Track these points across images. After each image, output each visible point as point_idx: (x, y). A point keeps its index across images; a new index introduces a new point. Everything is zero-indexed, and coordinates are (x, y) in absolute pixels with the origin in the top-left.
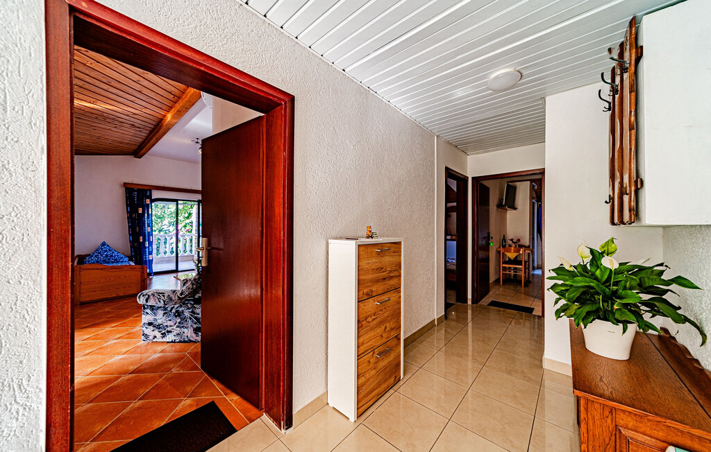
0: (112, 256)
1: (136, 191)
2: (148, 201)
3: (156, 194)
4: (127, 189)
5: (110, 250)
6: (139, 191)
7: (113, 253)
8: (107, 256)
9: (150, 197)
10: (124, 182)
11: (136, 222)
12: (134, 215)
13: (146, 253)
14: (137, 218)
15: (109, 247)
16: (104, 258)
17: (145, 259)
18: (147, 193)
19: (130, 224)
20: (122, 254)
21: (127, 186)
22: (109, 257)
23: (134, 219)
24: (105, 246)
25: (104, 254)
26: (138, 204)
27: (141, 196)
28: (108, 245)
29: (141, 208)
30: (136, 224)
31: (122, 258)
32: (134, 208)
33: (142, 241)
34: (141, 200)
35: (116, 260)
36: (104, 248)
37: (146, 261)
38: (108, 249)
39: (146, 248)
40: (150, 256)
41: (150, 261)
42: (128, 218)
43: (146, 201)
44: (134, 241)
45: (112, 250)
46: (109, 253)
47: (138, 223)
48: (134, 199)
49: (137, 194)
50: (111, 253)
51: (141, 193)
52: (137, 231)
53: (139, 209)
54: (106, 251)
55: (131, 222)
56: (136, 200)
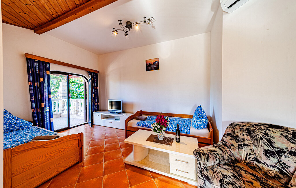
0: (16, 124)
1: (36, 62)
2: (48, 72)
3: (54, 67)
4: (28, 59)
5: (13, 118)
6: (39, 62)
7: (17, 120)
8: (10, 124)
9: (49, 69)
10: (25, 53)
11: (38, 90)
12: (36, 84)
13: (46, 117)
14: (38, 87)
15: (12, 115)
16: (8, 126)
17: (46, 122)
18: (46, 65)
19: (33, 92)
20: (25, 120)
21: (28, 57)
22: (13, 124)
23: (37, 88)
24: (7, 114)
25: (7, 123)
26: (39, 74)
27: (42, 67)
28: (10, 113)
29: (43, 78)
30: (38, 92)
31: (27, 124)
32: (35, 78)
33: (44, 107)
34: (42, 71)
35: (21, 126)
36: (6, 116)
37: (47, 123)
38: (10, 117)
39: (46, 112)
40: (51, 119)
41: (51, 124)
42: (30, 86)
43: (46, 72)
44: (37, 107)
45: (15, 117)
46: (13, 121)
47: (40, 91)
48: (36, 69)
49: (38, 65)
50: (15, 120)
51: (42, 65)
52: (39, 98)
53: (41, 78)
54: (9, 119)
55: (33, 90)
56: (37, 70)
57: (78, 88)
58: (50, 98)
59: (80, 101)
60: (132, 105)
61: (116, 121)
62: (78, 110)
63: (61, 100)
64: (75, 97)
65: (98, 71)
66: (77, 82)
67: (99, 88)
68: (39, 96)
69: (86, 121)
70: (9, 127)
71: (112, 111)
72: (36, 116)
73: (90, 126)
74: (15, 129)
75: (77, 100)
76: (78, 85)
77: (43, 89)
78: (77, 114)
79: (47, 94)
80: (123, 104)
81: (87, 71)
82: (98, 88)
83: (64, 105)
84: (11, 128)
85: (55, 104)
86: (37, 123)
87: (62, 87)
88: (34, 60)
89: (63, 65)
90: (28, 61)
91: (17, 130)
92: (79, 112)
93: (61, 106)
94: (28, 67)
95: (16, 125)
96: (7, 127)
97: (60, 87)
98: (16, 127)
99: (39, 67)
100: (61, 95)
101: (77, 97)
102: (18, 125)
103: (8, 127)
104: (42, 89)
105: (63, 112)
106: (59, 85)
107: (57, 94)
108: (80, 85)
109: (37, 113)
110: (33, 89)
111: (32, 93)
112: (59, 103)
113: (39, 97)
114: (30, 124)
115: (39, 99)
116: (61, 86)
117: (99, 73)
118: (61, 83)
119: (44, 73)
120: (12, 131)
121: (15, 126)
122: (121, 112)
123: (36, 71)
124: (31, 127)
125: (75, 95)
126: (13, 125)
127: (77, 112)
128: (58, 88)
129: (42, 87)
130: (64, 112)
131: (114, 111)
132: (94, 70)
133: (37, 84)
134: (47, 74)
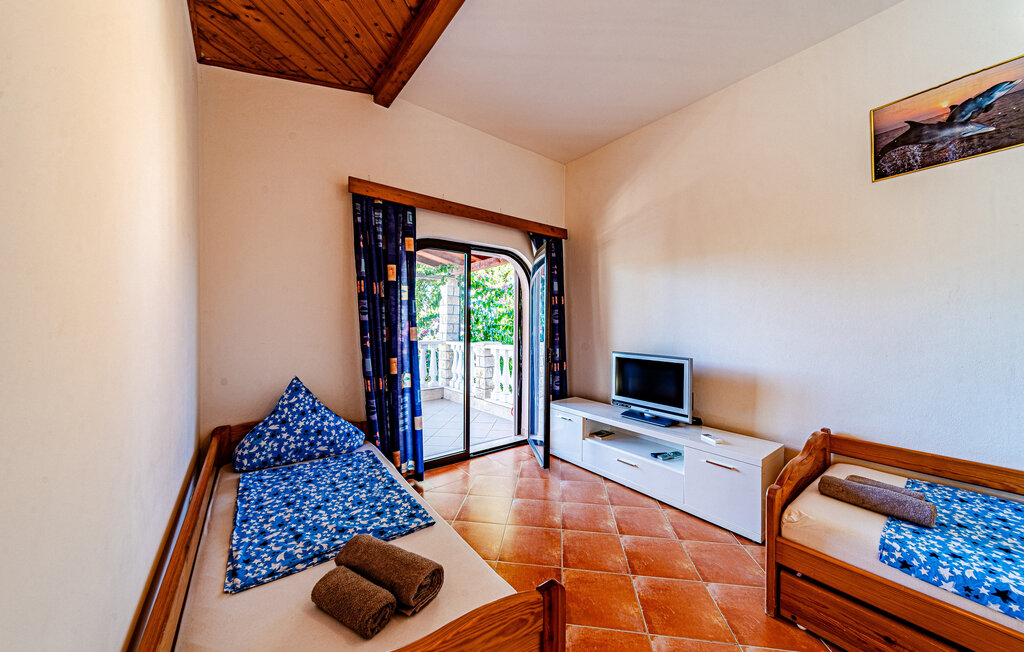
0: (321, 431)
1: (377, 207)
2: (410, 244)
3: (428, 225)
4: (357, 198)
5: (314, 411)
6: (385, 206)
7: (323, 418)
8: (306, 432)
9: (411, 231)
10: (350, 177)
11: (381, 310)
12: (375, 288)
13: (404, 410)
14: (381, 298)
15: (312, 397)
16: (299, 441)
17: (401, 430)
18: (405, 217)
19: (366, 318)
20: (346, 420)
21: (357, 191)
22: (313, 435)
23: (377, 301)
24: (301, 396)
25: (298, 427)
26: (386, 251)
27: (392, 225)
28: (308, 392)
29: (394, 266)
30: (381, 316)
31: (349, 435)
32: (375, 264)
33: (396, 372)
34: (394, 239)
35: (332, 444)
36: (296, 402)
37: (405, 432)
38: (308, 407)
39: (403, 391)
40: (417, 419)
41: (417, 435)
42: (361, 296)
43: (403, 241)
44: (377, 373)
45: (320, 407)
46: (313, 421)
47: (388, 314)
48: (377, 233)
49: (383, 220)
50: (318, 419)
51: (393, 217)
52: (383, 340)
53: (389, 266)
54: (303, 413)
55: (369, 309)
56: (380, 237)
57: (489, 303)
58: (414, 340)
59: (498, 350)
60: (748, 389)
61: (659, 463)
62: (490, 382)
63: (442, 343)
64: (482, 335)
65: (565, 231)
66: (486, 283)
67: (569, 298)
68: (385, 332)
69: (519, 433)
70: (303, 443)
71: (633, 408)
72: (373, 408)
73: (542, 465)
74: (318, 451)
75: (487, 347)
76: (489, 294)
77: (397, 308)
78: (488, 395)
79: (405, 324)
80: (694, 379)
81: (528, 233)
82: (565, 301)
83: (450, 361)
84: (307, 449)
85: (428, 357)
86: (378, 434)
87: (446, 303)
88: (374, 199)
89: (453, 214)
90: (357, 204)
91: (323, 455)
92: (492, 388)
93: (442, 364)
94: (356, 224)
95: (320, 437)
96: (296, 442)
97: (441, 303)
98: (319, 443)
99: (385, 226)
100: (444, 328)
101: (486, 337)
102: (325, 438)
103: (299, 444)
104: (391, 306)
105: (448, 385)
106: (439, 296)
107: (434, 326)
108: (494, 292)
109: (379, 393)
110: (366, 306)
111: (365, 321)
112: (440, 353)
113: (383, 336)
114: (357, 437)
115: (383, 343)
116: (444, 300)
117: (566, 238)
118: (444, 290)
119: (397, 246)
120: (310, 457)
121: (317, 440)
122: (687, 420)
123: (377, 241)
124: (359, 446)
125: (480, 327)
126: (312, 438)
127: (489, 389)
128: (436, 304)
129: (392, 298)
130: (451, 383)
131: (643, 410)
132: (553, 228)
133: (378, 289)
134: (407, 249)
